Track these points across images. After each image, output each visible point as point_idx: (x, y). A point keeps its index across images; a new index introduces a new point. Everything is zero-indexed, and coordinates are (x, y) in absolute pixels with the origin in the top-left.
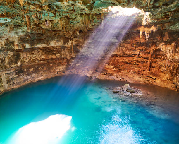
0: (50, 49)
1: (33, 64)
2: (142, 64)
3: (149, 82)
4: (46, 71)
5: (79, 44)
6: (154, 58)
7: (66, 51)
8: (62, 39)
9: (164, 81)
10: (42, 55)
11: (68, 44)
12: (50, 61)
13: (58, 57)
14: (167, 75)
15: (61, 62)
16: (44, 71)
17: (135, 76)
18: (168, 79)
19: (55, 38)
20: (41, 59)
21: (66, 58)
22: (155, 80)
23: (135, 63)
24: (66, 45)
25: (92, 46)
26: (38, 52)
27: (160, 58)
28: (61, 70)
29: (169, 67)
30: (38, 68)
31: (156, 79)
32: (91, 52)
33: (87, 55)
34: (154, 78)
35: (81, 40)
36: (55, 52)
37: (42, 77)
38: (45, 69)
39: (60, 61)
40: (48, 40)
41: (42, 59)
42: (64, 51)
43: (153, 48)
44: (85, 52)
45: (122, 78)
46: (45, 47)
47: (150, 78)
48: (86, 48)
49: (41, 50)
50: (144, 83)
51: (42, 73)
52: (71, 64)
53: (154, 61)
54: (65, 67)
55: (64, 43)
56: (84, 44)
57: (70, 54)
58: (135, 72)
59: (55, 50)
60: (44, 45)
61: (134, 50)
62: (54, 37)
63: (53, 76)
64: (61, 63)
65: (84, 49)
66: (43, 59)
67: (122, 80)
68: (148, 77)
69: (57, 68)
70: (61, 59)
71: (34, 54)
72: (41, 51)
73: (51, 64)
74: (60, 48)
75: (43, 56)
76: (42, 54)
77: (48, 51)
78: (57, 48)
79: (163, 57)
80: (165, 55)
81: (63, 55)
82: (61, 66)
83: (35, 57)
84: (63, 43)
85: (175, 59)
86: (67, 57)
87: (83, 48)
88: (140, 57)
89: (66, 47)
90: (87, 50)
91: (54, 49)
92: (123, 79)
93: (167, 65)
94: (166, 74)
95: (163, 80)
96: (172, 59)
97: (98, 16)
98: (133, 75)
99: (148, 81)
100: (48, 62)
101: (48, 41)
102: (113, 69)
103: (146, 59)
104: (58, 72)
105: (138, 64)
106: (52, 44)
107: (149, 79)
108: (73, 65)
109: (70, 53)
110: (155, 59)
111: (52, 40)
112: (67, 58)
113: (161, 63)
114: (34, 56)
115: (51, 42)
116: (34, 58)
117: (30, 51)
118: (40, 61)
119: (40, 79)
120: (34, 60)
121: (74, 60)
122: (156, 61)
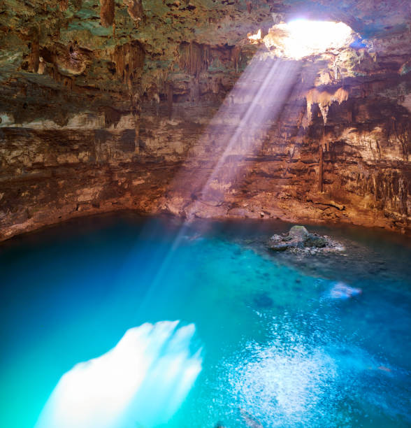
0: (64, 137)
1: (6, 178)
2: (299, 175)
3: (331, 217)
4: (43, 201)
5: (144, 128)
6: (328, 162)
7: (109, 144)
8: (103, 113)
9: (365, 212)
10: (39, 153)
11: (115, 125)
12: (59, 171)
13: (86, 159)
14: (367, 197)
15: (94, 175)
16: (36, 201)
17: (294, 205)
18: (372, 207)
19: (88, 106)
20: (33, 164)
21: (106, 164)
22: (344, 212)
23: (285, 174)
24: (112, 128)
25: (177, 135)
26: (29, 143)
27: (342, 161)
28: (88, 198)
29: (368, 179)
30: (19, 192)
31: (344, 209)
32: (174, 150)
33: (164, 158)
34: (341, 206)
35: (151, 119)
36: (76, 147)
37: (29, 223)
38: (42, 195)
39: (89, 173)
40: (67, 111)
41: (38, 163)
42: (103, 144)
43: (328, 139)
44: (159, 149)
45: (265, 212)
46: (50, 131)
47: (333, 209)
48: (161, 139)
49: (38, 136)
50: (320, 221)
51: (30, 208)
52: (117, 181)
53: (328, 168)
54: (100, 189)
55: (108, 123)
56: (157, 128)
57: (119, 154)
58: (291, 196)
59: (78, 141)
60: (50, 125)
61: (281, 145)
62: (85, 103)
63: (64, 218)
64: (93, 177)
65: (156, 140)
66: (40, 166)
67: (266, 217)
68: (327, 206)
69: (78, 192)
70: (93, 166)
71: (15, 148)
72: (39, 141)
73: (62, 182)
74: (93, 134)
75: (41, 155)
76: (40, 151)
77: (57, 140)
78: (84, 136)
79: (349, 159)
80: (355, 153)
81: (101, 154)
82: (91, 186)
83: (16, 158)
84: (104, 122)
85: (385, 161)
86: (110, 161)
87: (154, 138)
88: (296, 161)
89: (110, 134)
90: (163, 144)
91: (77, 138)
92: (269, 214)
93: (361, 175)
94: (364, 196)
95: (362, 211)
96: (378, 161)
97: (225, 54)
98: (289, 203)
99: (328, 215)
100: (54, 175)
101: (65, 113)
102: (231, 191)
103: (310, 165)
104: (78, 205)
105: (291, 178)
106: (75, 123)
107: (329, 211)
108: (122, 184)
109: (118, 150)
110: (330, 164)
111: (78, 113)
112: (108, 165)
113: (348, 173)
114: (14, 153)
115: (73, 117)
116: (12, 161)
117: (4, 139)
118: (31, 169)
119: (21, 230)
120: (12, 165)
121: (127, 171)
122: (334, 167)
